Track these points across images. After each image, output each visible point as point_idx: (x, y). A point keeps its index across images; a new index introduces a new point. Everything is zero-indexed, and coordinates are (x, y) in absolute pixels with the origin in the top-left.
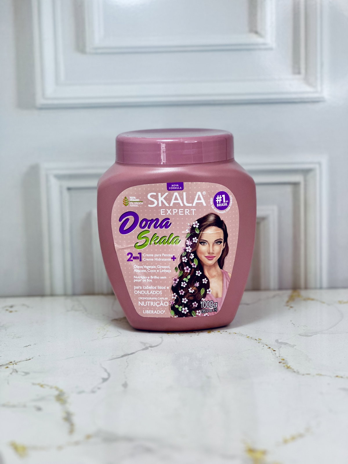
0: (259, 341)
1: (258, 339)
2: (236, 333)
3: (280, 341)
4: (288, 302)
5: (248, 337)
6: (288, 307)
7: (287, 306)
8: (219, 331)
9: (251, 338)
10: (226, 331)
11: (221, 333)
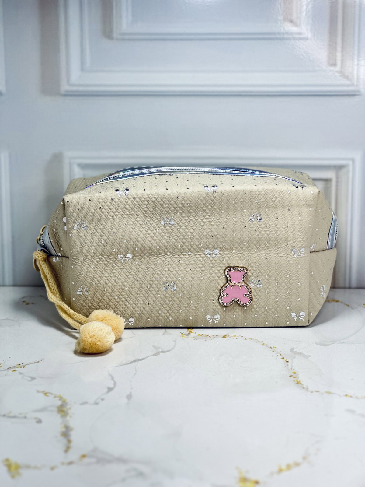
0: (274, 349)
1: (273, 347)
2: (251, 339)
3: (295, 350)
5: (263, 344)
8: (235, 336)
9: (266, 345)
10: (242, 336)
11: (237, 338)
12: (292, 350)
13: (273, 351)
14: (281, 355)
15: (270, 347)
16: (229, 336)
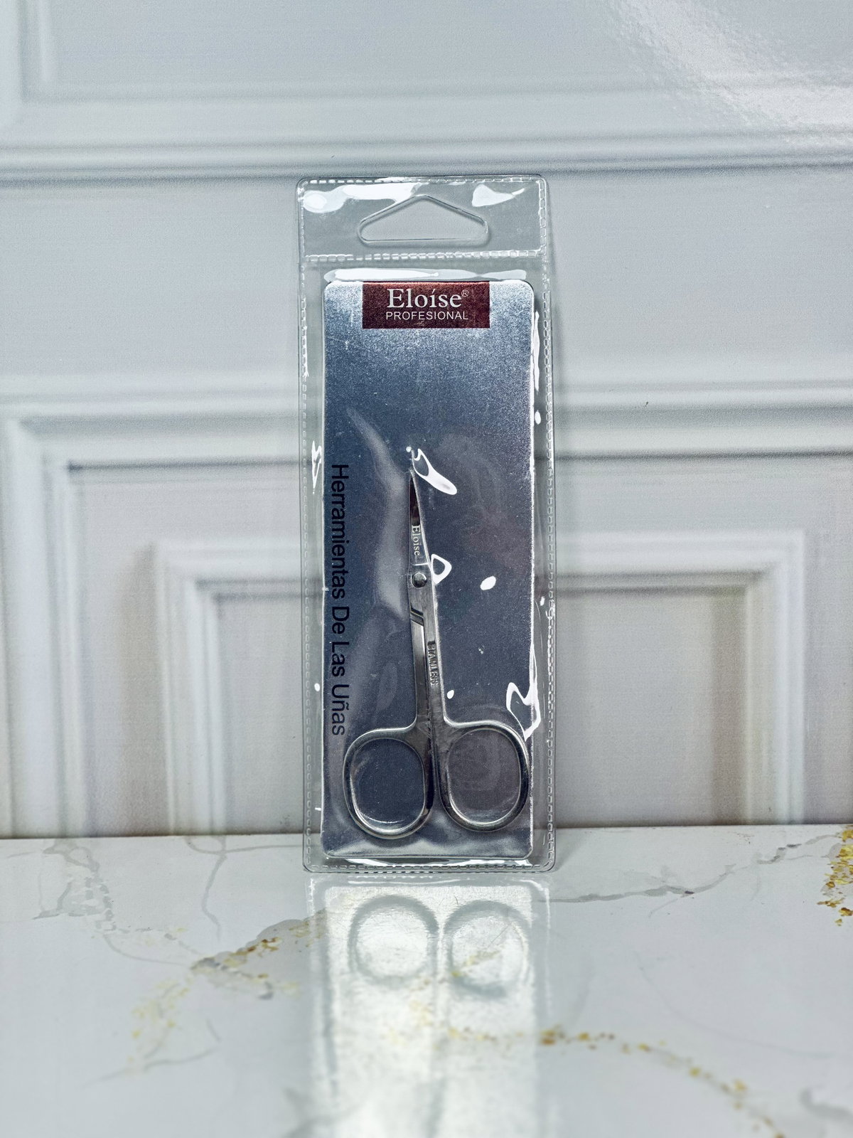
0: (737, 1094)
1: (732, 1086)
2: (647, 1049)
3: (818, 1097)
4: (831, 885)
5: (695, 1072)
6: (836, 913)
7: (833, 905)
8: (584, 1037)
9: (708, 1076)
10: (612, 1037)
11: (593, 1047)
12: (806, 1097)
13: (738, 1106)
14: (769, 1122)
15: (725, 1089)
16: (562, 1036)
